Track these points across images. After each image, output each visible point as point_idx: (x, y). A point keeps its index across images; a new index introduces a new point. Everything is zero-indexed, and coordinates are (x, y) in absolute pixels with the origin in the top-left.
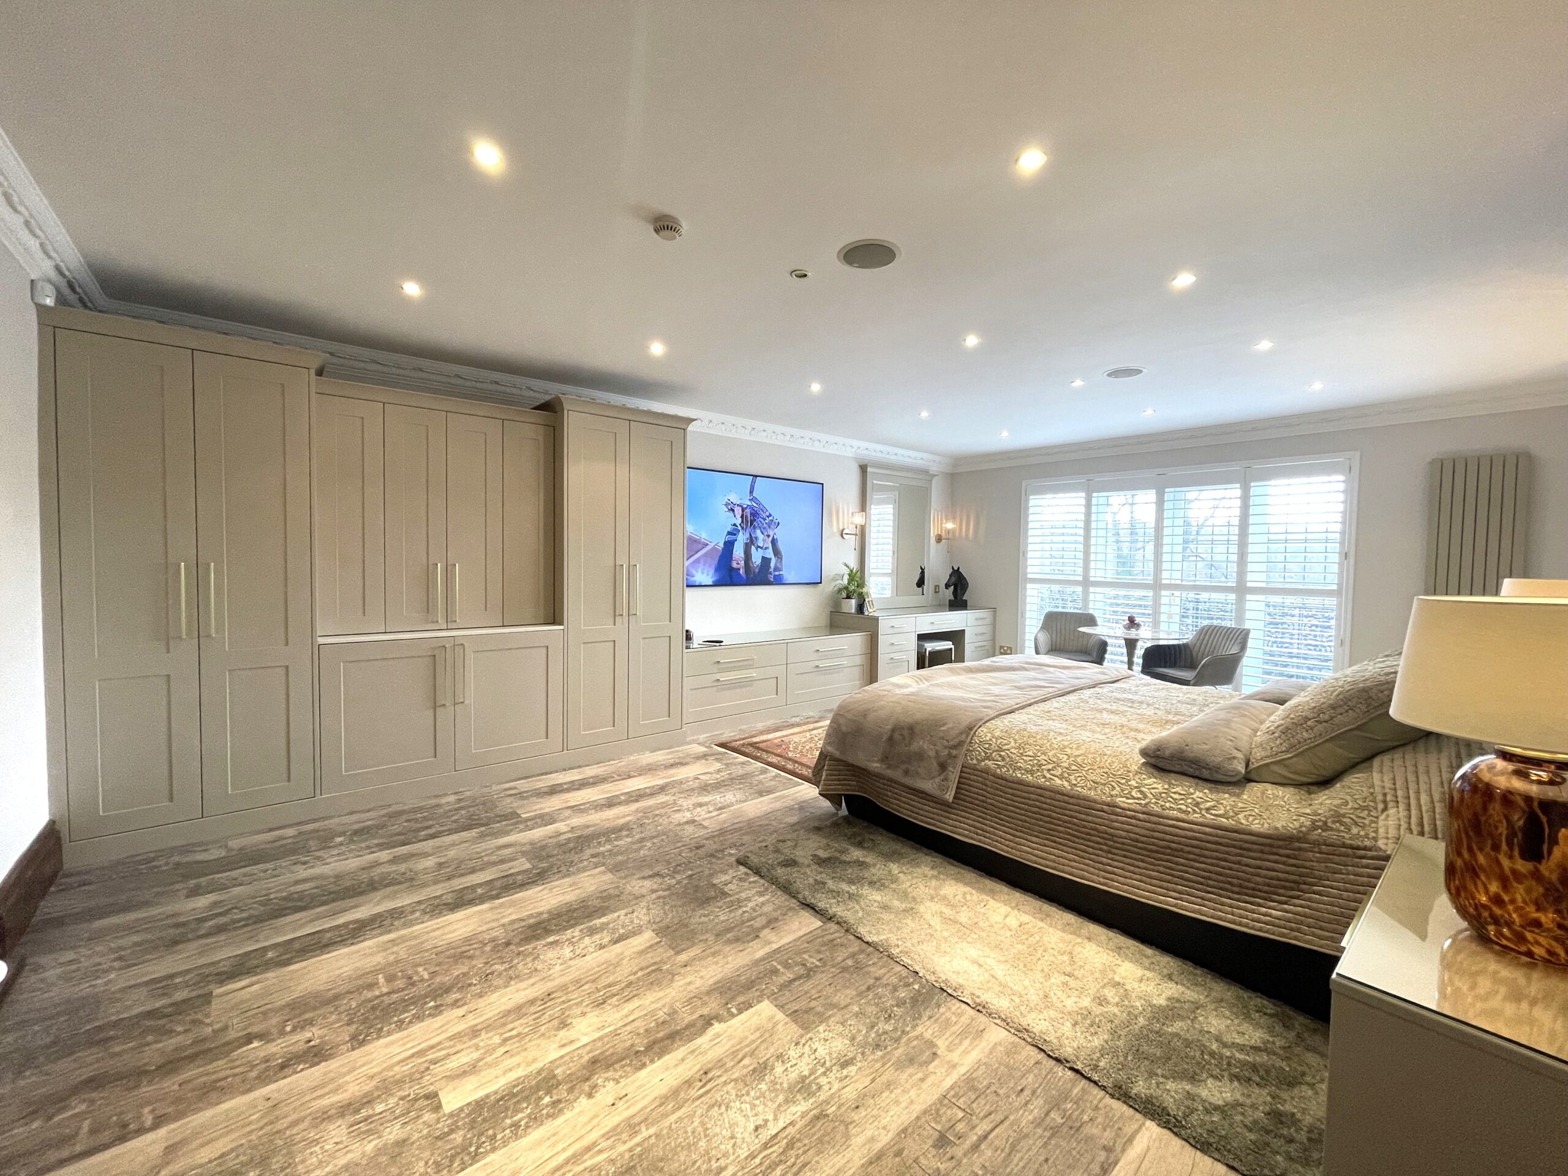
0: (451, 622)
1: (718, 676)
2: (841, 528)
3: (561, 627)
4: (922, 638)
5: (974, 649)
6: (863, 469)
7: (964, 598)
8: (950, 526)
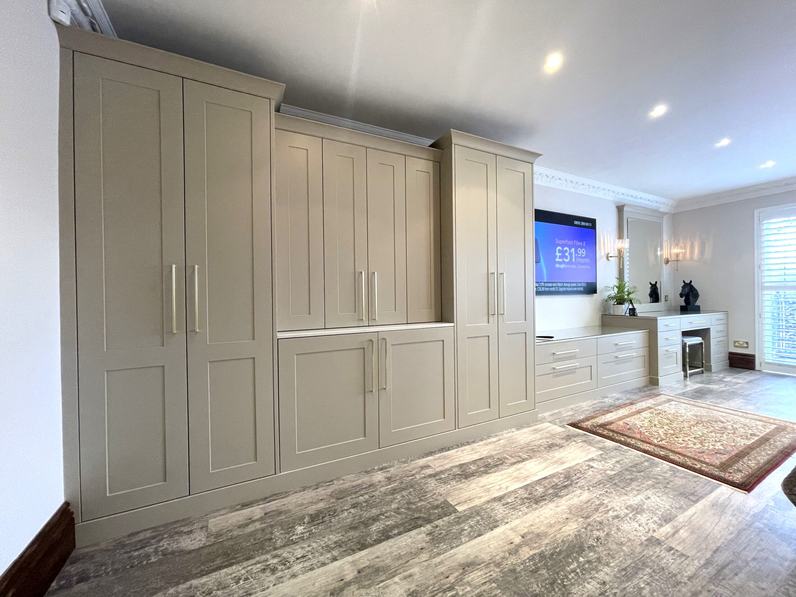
0: (372, 319)
1: (553, 365)
2: (607, 253)
3: (452, 324)
4: (686, 334)
5: (716, 343)
6: (620, 209)
7: (697, 304)
8: (675, 251)
